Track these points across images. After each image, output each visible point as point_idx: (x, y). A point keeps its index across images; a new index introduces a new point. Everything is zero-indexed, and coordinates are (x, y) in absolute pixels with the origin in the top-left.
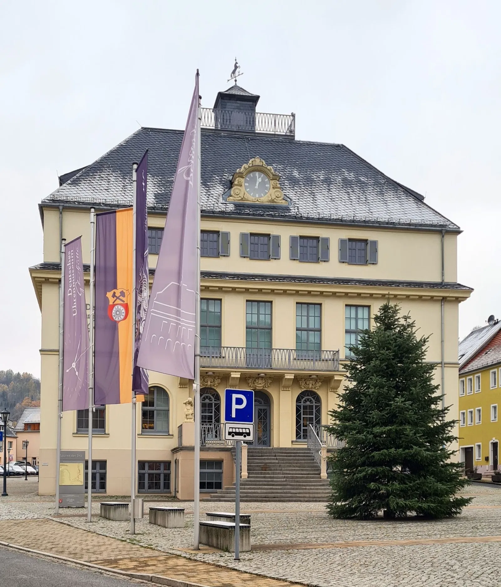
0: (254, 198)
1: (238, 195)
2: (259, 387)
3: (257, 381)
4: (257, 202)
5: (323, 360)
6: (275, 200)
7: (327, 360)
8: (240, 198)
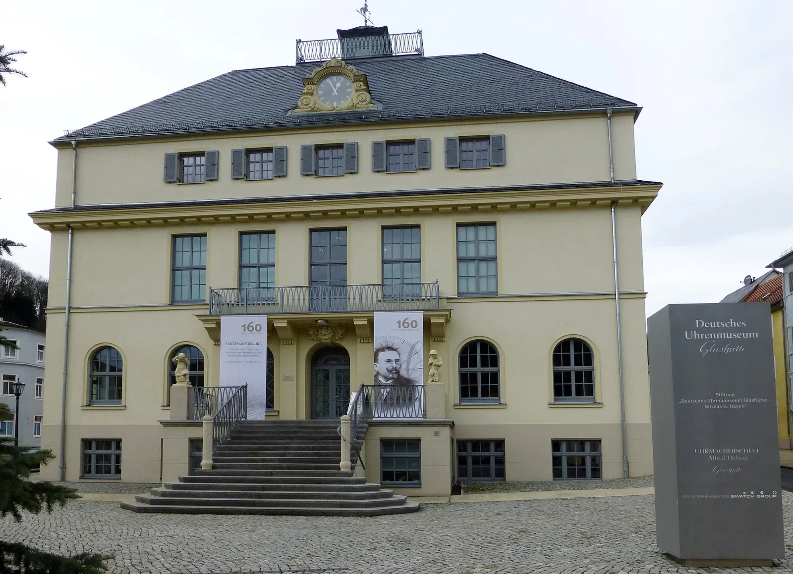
0: (330, 106)
1: (307, 105)
2: (325, 339)
3: (320, 332)
4: (335, 111)
5: (424, 300)
6: (358, 105)
7: (429, 299)
8: (310, 109)
